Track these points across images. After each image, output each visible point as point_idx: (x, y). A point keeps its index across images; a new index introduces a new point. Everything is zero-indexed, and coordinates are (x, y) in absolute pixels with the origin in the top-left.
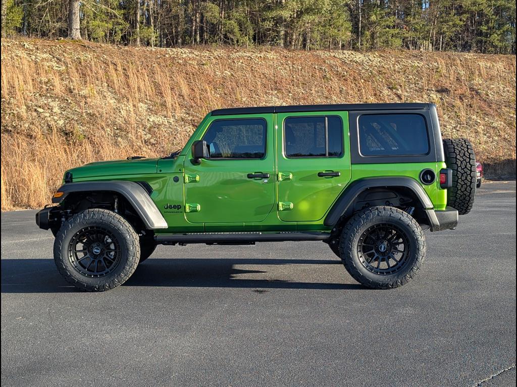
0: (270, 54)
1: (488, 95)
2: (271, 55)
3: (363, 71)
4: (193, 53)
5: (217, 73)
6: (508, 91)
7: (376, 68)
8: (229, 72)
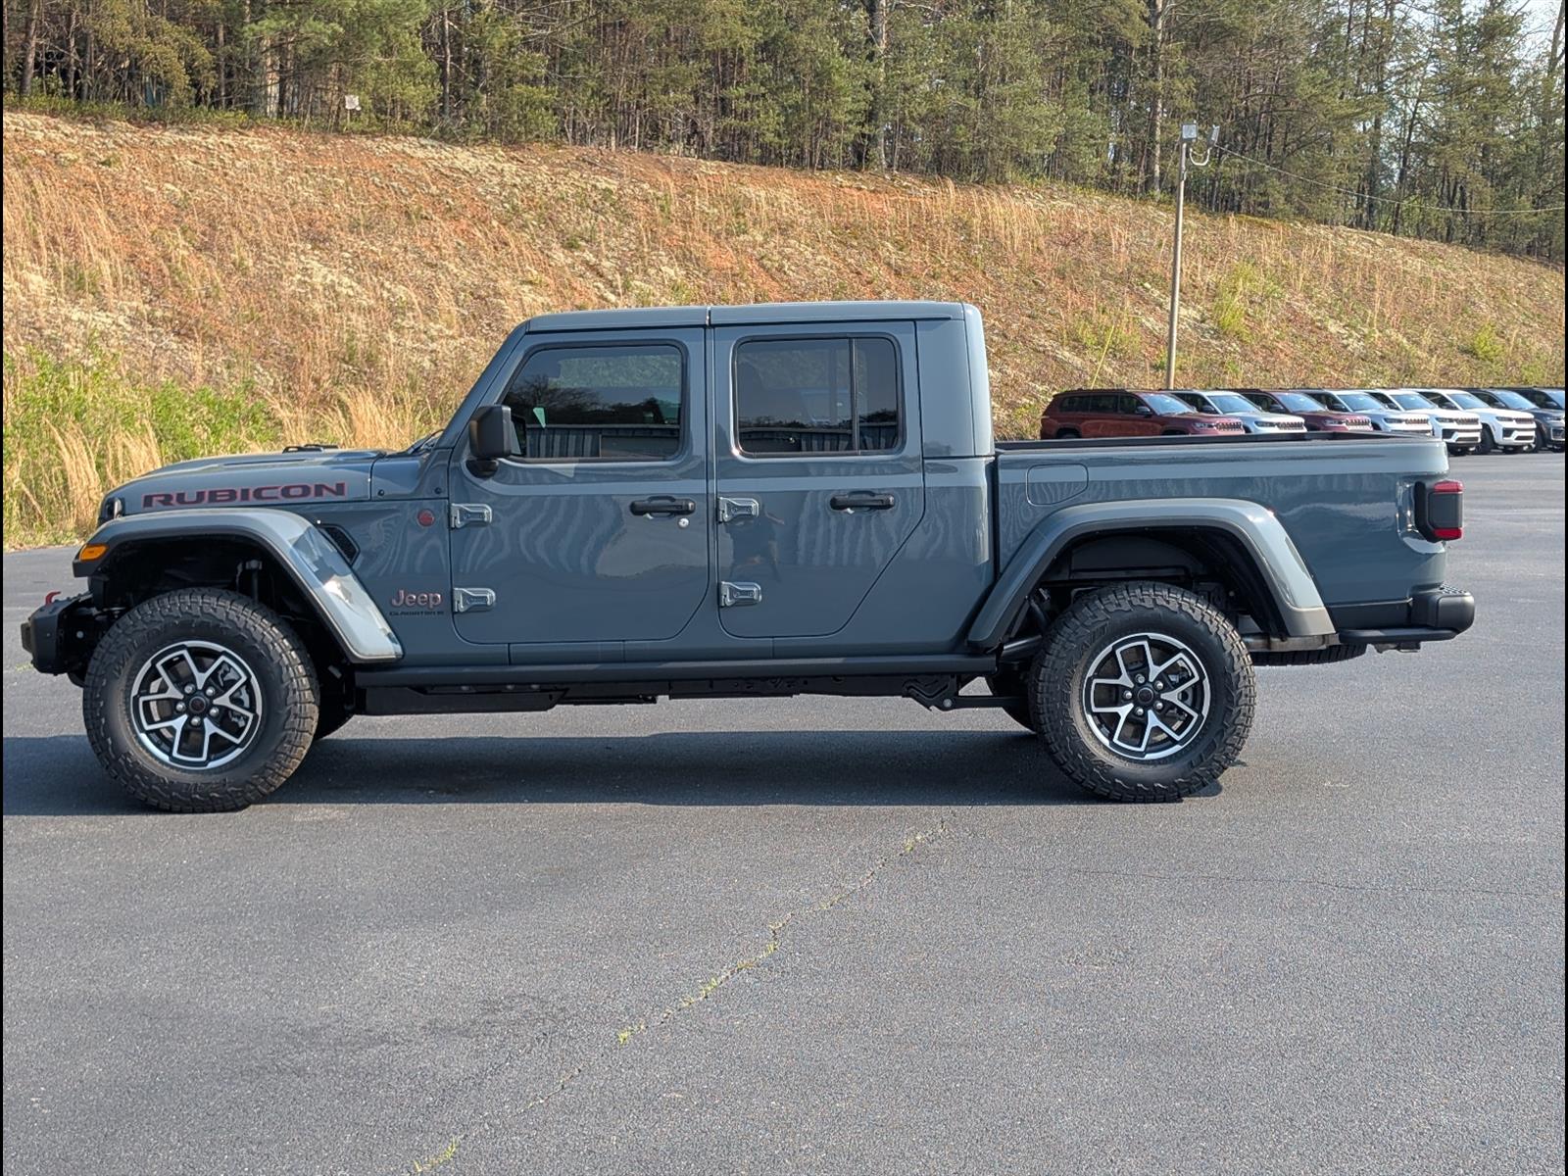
0: (250, 139)
1: (785, 273)
2: (253, 141)
3: (488, 197)
4: (57, 129)
5: (147, 188)
6: (826, 263)
7: (516, 191)
8: (175, 185)
